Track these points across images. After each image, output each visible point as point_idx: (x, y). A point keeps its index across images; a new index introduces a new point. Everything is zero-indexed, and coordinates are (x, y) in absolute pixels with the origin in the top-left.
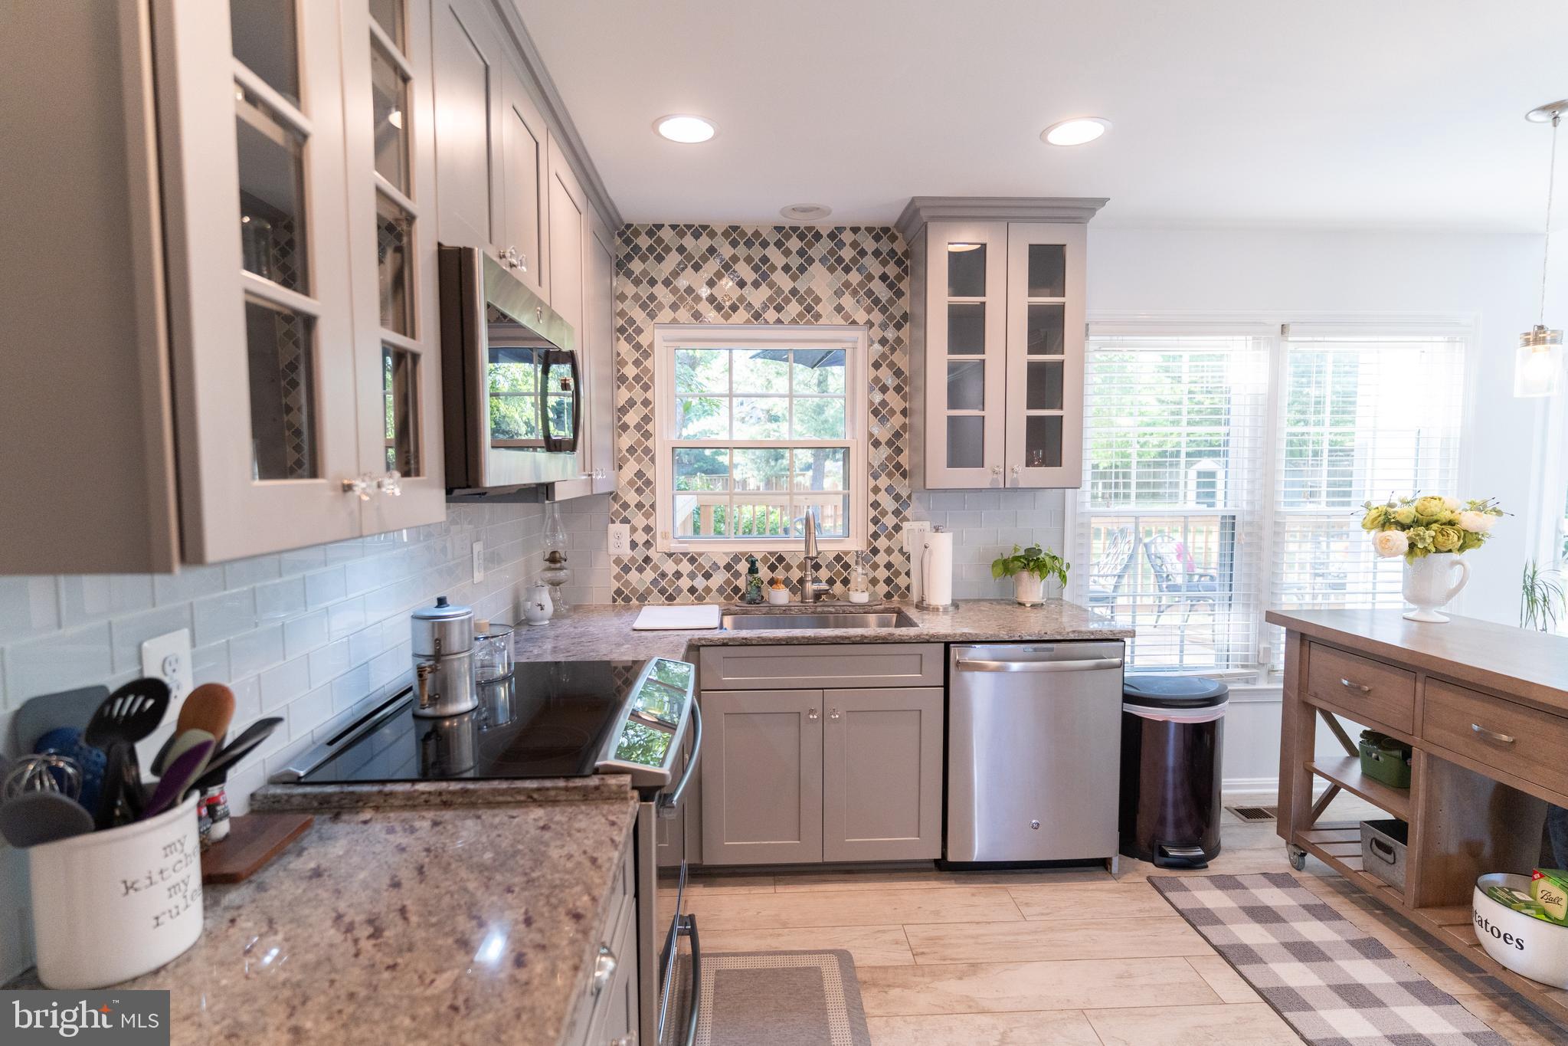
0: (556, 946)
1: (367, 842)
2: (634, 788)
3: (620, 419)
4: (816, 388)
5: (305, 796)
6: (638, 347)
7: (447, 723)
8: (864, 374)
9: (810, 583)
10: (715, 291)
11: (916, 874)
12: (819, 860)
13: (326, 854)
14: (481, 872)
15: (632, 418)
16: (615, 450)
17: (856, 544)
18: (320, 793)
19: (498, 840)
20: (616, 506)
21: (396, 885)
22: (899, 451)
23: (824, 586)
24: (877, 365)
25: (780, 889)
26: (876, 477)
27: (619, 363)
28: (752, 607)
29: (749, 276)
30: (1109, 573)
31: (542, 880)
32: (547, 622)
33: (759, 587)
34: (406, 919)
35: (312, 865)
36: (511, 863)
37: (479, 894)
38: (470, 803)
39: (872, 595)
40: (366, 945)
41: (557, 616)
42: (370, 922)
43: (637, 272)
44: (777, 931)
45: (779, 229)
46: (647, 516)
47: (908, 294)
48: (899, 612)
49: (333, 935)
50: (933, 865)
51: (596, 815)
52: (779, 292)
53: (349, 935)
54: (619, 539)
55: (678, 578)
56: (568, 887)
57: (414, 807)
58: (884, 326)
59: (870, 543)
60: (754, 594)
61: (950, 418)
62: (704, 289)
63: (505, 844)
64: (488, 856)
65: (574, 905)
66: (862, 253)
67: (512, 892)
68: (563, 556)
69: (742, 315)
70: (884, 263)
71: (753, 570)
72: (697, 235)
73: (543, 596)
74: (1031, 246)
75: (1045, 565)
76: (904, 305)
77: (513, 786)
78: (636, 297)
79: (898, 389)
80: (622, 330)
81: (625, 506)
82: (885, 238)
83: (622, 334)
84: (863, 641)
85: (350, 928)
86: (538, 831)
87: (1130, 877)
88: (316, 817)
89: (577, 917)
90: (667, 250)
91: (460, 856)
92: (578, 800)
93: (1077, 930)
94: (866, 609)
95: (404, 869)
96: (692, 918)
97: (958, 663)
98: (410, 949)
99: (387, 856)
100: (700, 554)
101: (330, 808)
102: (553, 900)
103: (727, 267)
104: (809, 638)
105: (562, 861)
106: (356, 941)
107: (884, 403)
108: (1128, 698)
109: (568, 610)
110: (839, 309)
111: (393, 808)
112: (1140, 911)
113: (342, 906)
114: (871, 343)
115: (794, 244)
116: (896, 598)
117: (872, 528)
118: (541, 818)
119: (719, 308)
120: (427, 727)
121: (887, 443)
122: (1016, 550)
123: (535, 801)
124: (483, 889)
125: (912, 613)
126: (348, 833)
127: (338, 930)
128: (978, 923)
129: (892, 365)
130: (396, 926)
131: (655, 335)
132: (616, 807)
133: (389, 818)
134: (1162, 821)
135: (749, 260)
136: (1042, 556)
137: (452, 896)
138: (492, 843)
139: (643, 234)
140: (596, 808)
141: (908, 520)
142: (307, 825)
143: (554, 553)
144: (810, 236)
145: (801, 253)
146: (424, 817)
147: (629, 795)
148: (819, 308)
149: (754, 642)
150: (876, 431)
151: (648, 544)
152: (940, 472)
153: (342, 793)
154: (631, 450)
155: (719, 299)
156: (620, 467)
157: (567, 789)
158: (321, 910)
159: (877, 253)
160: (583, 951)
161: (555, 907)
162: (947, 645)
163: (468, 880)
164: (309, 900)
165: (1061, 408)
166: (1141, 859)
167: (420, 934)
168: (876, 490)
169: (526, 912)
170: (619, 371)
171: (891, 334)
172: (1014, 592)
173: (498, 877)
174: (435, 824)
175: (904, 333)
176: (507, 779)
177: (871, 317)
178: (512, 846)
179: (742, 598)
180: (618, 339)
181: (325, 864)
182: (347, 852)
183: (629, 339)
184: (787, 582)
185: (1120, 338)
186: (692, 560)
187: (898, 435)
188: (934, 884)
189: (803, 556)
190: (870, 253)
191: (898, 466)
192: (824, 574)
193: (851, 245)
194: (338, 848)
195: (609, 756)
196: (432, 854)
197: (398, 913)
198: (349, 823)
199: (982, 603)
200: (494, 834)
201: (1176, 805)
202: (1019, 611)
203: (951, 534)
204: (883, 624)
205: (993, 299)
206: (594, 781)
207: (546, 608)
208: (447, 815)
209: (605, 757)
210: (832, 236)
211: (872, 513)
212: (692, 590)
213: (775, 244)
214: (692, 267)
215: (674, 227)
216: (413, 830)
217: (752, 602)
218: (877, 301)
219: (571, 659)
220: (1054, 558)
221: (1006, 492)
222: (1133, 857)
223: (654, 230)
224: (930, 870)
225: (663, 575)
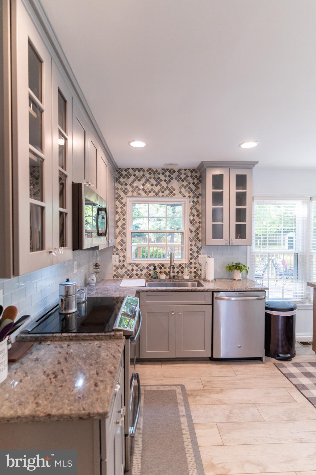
0: (106, 381)
1: (50, 351)
2: (124, 335)
3: (116, 224)
4: (172, 211)
5: (31, 337)
6: (122, 203)
7: (69, 316)
8: (188, 211)
9: (172, 273)
10: (145, 187)
11: (204, 361)
12: (175, 357)
13: (39, 354)
14: (83, 359)
15: (120, 224)
16: (115, 233)
17: (185, 261)
18: (35, 336)
19: (86, 350)
20: (115, 250)
21: (59, 363)
22: (198, 234)
23: (176, 274)
24: (191, 209)
25: (163, 366)
26: (191, 242)
27: (116, 208)
28: (155, 280)
29: (154, 183)
30: (261, 269)
31: (100, 362)
32: (94, 284)
33: (157, 274)
34: (63, 373)
35: (35, 357)
36: (91, 357)
37: (83, 366)
38: (77, 339)
39: (190, 276)
40: (53, 380)
41: (97, 282)
42: (54, 373)
43: (122, 182)
44: (162, 379)
45: (163, 169)
46: (124, 252)
47: (201, 188)
48: (198, 282)
49: (44, 377)
50: (209, 359)
51: (114, 343)
52: (163, 187)
53: (48, 377)
54: (115, 260)
55: (133, 271)
56: (108, 364)
57: (62, 341)
58: (194, 197)
59: (189, 261)
60: (155, 276)
61: (213, 225)
62: (141, 187)
63: (89, 351)
64: (84, 355)
65: (110, 369)
66: (187, 176)
67: (92, 365)
68: (99, 264)
69: (152, 194)
70: (194, 179)
71: (155, 269)
72: (139, 171)
73: (93, 277)
74: (236, 175)
75: (241, 268)
76: (199, 191)
77: (90, 335)
78: (122, 189)
79: (198, 216)
80: (117, 198)
81: (117, 250)
82: (194, 172)
83: (117, 199)
84: (188, 291)
85: (48, 375)
86: (98, 348)
87: (268, 363)
88: (34, 343)
89: (111, 373)
90: (131, 175)
91: (76, 355)
92: (108, 339)
93: (252, 379)
94: (188, 281)
95: (61, 358)
96: (137, 374)
97: (216, 298)
98: (66, 381)
99: (56, 355)
100: (139, 264)
101: (38, 340)
102: (104, 368)
103: (148, 180)
104: (172, 290)
105: (105, 357)
106: (50, 379)
107: (194, 220)
108: (267, 308)
109: (100, 281)
110: (180, 192)
111: (56, 341)
112: (271, 373)
113: (45, 369)
114: (190, 202)
115: (167, 174)
116: (197, 277)
117: (190, 257)
118: (98, 344)
119: (145, 192)
120: (63, 317)
121: (194, 232)
122: (233, 263)
123: (96, 339)
124: (84, 364)
125: (202, 282)
126: (44, 348)
127: (45, 376)
128: (223, 377)
129: (196, 209)
130: (61, 375)
131: (127, 200)
132: (119, 341)
133: (55, 344)
134: (278, 346)
135: (154, 178)
136: (240, 265)
137: (75, 366)
138: (85, 351)
139: (124, 171)
140: (114, 341)
141: (201, 254)
142: (32, 346)
143: (96, 264)
144: (172, 171)
145: (169, 176)
146: (65, 343)
147: (123, 338)
148: (174, 192)
149: (155, 291)
150: (191, 228)
151: (124, 261)
152: (210, 241)
153: (42, 336)
154: (119, 233)
155: (146, 189)
156: (116, 238)
157: (105, 336)
158: (39, 370)
159: (191, 176)
160: (113, 382)
161: (105, 370)
162: (213, 292)
163: (79, 362)
164: (36, 367)
165: (246, 222)
166: (272, 357)
167: (68, 377)
168: (191, 245)
169: (97, 371)
170: (116, 210)
171: (195, 200)
172: (232, 276)
173: (88, 361)
174: (68, 345)
175: (200, 199)
176: (88, 332)
177: (190, 195)
178: (91, 352)
179: (152, 277)
180: (116, 201)
181: (39, 357)
182: (45, 354)
183: (119, 201)
184: (165, 272)
185: (263, 201)
186: (137, 266)
187: (197, 229)
188: (209, 365)
189: (169, 265)
190: (189, 176)
191: (198, 238)
192: (176, 270)
193: (184, 174)
194: (42, 352)
195: (117, 326)
196: (68, 354)
197: (61, 371)
198: (44, 345)
199: (223, 279)
200: (85, 349)
201: (282, 341)
202: (234, 281)
203: (214, 259)
204: (193, 285)
205: (225, 190)
206: (113, 333)
207: (94, 280)
208: (71, 343)
209: (116, 326)
210: (178, 171)
211: (190, 252)
212: (137, 275)
213: (162, 174)
214: (138, 180)
215: (133, 169)
216: (62, 347)
217: (155, 278)
218: (191, 190)
219: (103, 296)
220: (244, 266)
221: (230, 246)
222: (269, 357)
223: (127, 170)
224: (208, 360)
225: (128, 270)
